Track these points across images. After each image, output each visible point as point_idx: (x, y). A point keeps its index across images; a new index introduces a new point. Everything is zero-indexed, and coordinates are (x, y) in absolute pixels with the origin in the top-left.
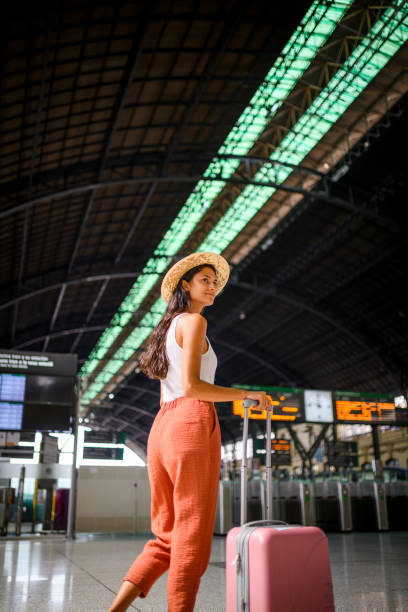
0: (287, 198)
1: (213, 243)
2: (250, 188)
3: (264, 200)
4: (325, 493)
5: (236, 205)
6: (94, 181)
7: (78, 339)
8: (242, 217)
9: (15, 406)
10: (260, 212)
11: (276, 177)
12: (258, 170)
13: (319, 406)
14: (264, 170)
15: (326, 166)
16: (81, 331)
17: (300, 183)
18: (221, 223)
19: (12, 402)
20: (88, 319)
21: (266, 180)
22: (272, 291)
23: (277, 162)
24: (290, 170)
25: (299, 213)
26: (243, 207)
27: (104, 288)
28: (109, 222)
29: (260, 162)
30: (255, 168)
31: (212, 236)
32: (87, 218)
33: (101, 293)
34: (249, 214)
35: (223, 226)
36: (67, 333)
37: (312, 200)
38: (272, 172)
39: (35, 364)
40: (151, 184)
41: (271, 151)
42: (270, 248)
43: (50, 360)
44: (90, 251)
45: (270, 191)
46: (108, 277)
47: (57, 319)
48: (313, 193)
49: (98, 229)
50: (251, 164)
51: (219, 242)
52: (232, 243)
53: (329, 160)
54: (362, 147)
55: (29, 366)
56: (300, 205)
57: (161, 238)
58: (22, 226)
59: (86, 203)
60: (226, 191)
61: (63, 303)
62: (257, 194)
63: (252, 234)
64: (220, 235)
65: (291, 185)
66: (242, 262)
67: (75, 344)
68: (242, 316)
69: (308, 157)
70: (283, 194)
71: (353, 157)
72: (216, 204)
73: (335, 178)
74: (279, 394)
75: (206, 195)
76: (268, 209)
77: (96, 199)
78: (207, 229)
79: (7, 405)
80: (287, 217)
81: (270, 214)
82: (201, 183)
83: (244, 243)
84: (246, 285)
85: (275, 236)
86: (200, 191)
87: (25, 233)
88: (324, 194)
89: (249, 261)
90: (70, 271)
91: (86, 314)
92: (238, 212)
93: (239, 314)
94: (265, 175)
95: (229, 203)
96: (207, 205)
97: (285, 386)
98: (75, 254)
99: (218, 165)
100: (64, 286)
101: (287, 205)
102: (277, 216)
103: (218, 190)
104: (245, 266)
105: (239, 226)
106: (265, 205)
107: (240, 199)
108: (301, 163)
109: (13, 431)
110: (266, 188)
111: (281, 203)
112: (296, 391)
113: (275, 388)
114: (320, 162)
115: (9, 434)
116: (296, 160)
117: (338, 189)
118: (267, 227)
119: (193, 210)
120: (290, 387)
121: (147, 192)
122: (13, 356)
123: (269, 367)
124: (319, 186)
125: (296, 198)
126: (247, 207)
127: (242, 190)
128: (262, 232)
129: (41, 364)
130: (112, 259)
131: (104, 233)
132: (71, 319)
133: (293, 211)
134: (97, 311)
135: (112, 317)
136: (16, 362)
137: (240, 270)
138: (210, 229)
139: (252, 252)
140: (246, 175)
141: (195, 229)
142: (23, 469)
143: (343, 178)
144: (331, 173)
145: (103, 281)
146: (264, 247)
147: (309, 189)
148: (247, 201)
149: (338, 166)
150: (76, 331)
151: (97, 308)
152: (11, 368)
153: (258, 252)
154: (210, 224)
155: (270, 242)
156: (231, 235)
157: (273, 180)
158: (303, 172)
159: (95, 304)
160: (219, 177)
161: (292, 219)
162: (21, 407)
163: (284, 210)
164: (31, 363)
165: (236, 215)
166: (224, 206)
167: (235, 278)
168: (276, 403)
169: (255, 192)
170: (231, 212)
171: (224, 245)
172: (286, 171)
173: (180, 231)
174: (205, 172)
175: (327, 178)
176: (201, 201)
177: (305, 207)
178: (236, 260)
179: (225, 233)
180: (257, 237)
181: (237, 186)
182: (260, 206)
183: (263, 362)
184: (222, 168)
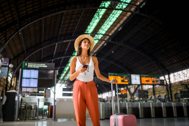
0: (126, 14)
1: (103, 29)
2: (114, 11)
3: (119, 15)
4: (135, 106)
5: (110, 17)
6: (64, 10)
7: (62, 60)
8: (112, 21)
9: (35, 80)
10: (117, 19)
11: (122, 7)
12: (117, 5)
13: (136, 79)
14: (118, 5)
15: (139, 3)
16: (63, 57)
17: (130, 9)
18: (105, 23)
19: (34, 79)
20: (65, 54)
21: (119, 8)
22: (122, 44)
23: (122, 2)
24: (127, 5)
25: (130, 19)
26: (112, 17)
27: (69, 44)
28: (70, 23)
29: (117, 2)
30: (115, 4)
31: (102, 27)
32: (62, 21)
33: (68, 46)
34: (114, 19)
35: (106, 24)
36: (58, 58)
37: (134, 14)
38: (121, 6)
39: (41, 66)
40: (82, 10)
42: (121, 30)
43: (46, 65)
44: (64, 32)
45: (121, 12)
46: (70, 41)
47: (55, 54)
48: (134, 12)
49: (66, 25)
50: (114, 3)
51: (105, 28)
52: (109, 29)
53: (139, 1)
55: (39, 67)
56: (130, 16)
57: (87, 28)
58: (42, 25)
59: (62, 17)
60: (107, 12)
61: (57, 49)
62: (116, 13)
63: (115, 26)
64: (105, 26)
65: (127, 10)
66: (112, 35)
67: (62, 62)
68: (113, 52)
70: (125, 12)
72: (104, 16)
73: (141, 7)
74: (123, 76)
75: (100, 14)
77: (65, 16)
78: (101, 25)
79: (33, 80)
80: (126, 20)
81: (121, 19)
82: (98, 10)
83: (113, 29)
84: (114, 42)
85: (122, 26)
86: (98, 12)
87: (43, 27)
88: (137, 12)
89: (114, 35)
90: (58, 39)
91: (64, 53)
92: (110, 19)
93: (112, 51)
94: (119, 7)
95: (107, 16)
96: (101, 17)
97: (125, 73)
98: (59, 34)
99: (103, 4)
100: (57, 44)
101: (126, 16)
102: (123, 20)
103: (104, 12)
104: (113, 36)
105: (111, 23)
107: (111, 15)
108: (130, 2)
109: (35, 88)
110: (119, 11)
111: (124, 16)
112: (129, 75)
113: (122, 74)
114: (136, 2)
115: (34, 88)
118: (120, 24)
119: (96, 19)
120: (127, 73)
121: (81, 13)
122: (34, 64)
123: (122, 68)
124: (136, 10)
125: (129, 14)
126: (113, 17)
127: (112, 12)
128: (118, 25)
129: (43, 66)
130: (71, 35)
131: (68, 27)
132: (60, 54)
133: (128, 18)
134: (68, 51)
135: (72, 53)
136: (35, 66)
138: (102, 25)
139: (115, 32)
140: (112, 7)
141: (97, 24)
142: (39, 99)
143: (144, 7)
144: (140, 5)
145: (69, 42)
146: (119, 30)
147: (133, 11)
148: (113, 15)
149: (142, 3)
150: (61, 58)
151: (67, 51)
152: (34, 68)
153: (117, 32)
154: (102, 23)
155: (121, 28)
156: (109, 27)
157: (121, 8)
158: (131, 5)
159: (67, 49)
160: (104, 8)
161: (128, 21)
162: (37, 80)
163: (125, 18)
164: (40, 66)
165: (110, 20)
166: (106, 17)
167: (110, 40)
168: (122, 79)
169: (116, 12)
170: (108, 19)
171: (106, 30)
172: (125, 5)
173: (92, 25)
174: (99, 6)
175: (139, 7)
176: (99, 16)
177: (132, 17)
178: (110, 34)
179: (106, 26)
180: (117, 27)
181: (110, 11)
182: (117, 17)
183: (120, 67)
184: (105, 5)
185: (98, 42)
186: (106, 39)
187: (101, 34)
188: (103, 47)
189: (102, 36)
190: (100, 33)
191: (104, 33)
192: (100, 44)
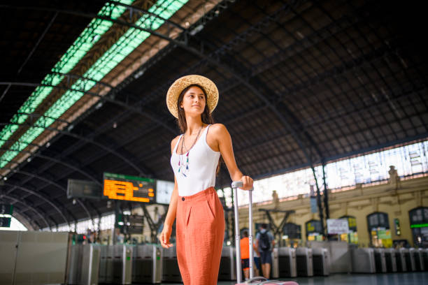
0: (157, 42)
1: (98, 69)
2: (130, 31)
3: (140, 42)
5: (119, 43)
8: (122, 52)
10: (136, 50)
11: (151, 25)
12: (139, 19)
13: (167, 193)
14: (143, 19)
15: (187, 24)
17: (168, 33)
18: (106, 54)
21: (143, 26)
22: (139, 110)
23: (153, 14)
24: (162, 22)
25: (164, 54)
26: (123, 45)
27: (5, 92)
29: (140, 12)
30: (136, 16)
34: (128, 51)
35: (107, 57)
37: (175, 46)
38: (148, 22)
40: (53, 14)
41: (150, 6)
42: (141, 77)
46: (10, 84)
48: (177, 41)
50: (134, 13)
51: (103, 68)
52: (112, 71)
53: (189, 19)
54: (214, 14)
56: (165, 49)
57: (58, 60)
60: (113, 30)
62: (135, 37)
63: (129, 66)
64: (104, 63)
65: (162, 33)
66: (119, 85)
68: (115, 126)
69: (175, 15)
70: (155, 39)
71: (207, 20)
72: (104, 39)
73: (193, 33)
74: (138, 182)
75: (96, 31)
76: (143, 49)
78: (95, 58)
80: (155, 57)
81: (143, 53)
82: (93, 21)
83: (122, 72)
84: (120, 103)
85: (145, 69)
86: (92, 27)
88: (184, 43)
89: (124, 86)
92: (120, 48)
93: (113, 124)
94: (143, 23)
95: (114, 40)
96: (97, 38)
97: (143, 177)
99: (108, 9)
101: (156, 48)
102: (148, 55)
103: (106, 28)
104: (120, 88)
105: (119, 58)
106: (140, 46)
107: (122, 39)
108: (170, 18)
110: (143, 33)
111: (152, 46)
112: (151, 181)
113: (136, 178)
114: (183, 20)
116: (166, 15)
117: (194, 41)
119: (85, 41)
120: (147, 178)
123: (132, 164)
124: (181, 37)
125: (164, 43)
127: (125, 32)
128: (136, 66)
133: (160, 53)
135: (11, 117)
137: (117, 91)
138: (97, 59)
139: (127, 79)
140: (129, 21)
141: (85, 55)
143: (199, 34)
144: (190, 29)
145: (6, 86)
146: (137, 76)
147: (174, 38)
148: (127, 41)
149: (196, 25)
153: (132, 79)
154: (97, 54)
155: (141, 73)
156: (112, 65)
157: (148, 27)
158: (171, 26)
160: (108, 18)
161: (159, 59)
163: (154, 52)
165: (118, 50)
166: (109, 42)
167: (112, 97)
168: (136, 189)
169: (134, 34)
170: (115, 46)
171: (106, 71)
172: (158, 23)
173: (73, 56)
174: (98, 11)
175: (187, 32)
176: (93, 35)
177: (170, 50)
178: (114, 84)
179: (108, 62)
180: (132, 68)
181: (121, 28)
182: (136, 46)
183: (127, 161)
184: (111, 12)
185: (82, 97)
186: (102, 93)
187: (92, 79)
188: (92, 111)
189: (93, 84)
190: (90, 76)
191: (99, 77)
192: (86, 102)
